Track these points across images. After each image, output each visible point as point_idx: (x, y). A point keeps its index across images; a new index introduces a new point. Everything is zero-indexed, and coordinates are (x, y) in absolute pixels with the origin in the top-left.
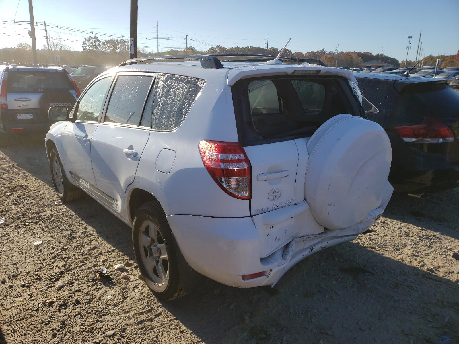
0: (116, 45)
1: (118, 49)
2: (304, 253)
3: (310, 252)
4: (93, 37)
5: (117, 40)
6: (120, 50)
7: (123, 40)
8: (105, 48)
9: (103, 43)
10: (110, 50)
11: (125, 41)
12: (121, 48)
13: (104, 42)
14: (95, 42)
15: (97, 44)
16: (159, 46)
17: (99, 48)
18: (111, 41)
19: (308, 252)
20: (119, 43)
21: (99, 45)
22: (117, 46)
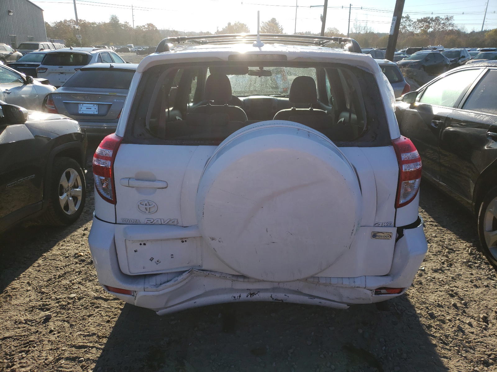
0: (430, 23)
1: (430, 28)
2: (237, 295)
3: (247, 297)
4: (405, 17)
5: (432, 18)
6: (433, 30)
7: (439, 17)
8: (416, 28)
9: (415, 22)
10: (421, 30)
11: (441, 18)
12: (434, 27)
13: (416, 20)
14: (405, 22)
15: (408, 24)
16: (485, 23)
17: (408, 29)
18: (425, 20)
19: (244, 296)
20: (433, 21)
21: (410, 25)
22: (430, 25)
